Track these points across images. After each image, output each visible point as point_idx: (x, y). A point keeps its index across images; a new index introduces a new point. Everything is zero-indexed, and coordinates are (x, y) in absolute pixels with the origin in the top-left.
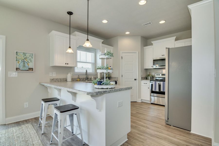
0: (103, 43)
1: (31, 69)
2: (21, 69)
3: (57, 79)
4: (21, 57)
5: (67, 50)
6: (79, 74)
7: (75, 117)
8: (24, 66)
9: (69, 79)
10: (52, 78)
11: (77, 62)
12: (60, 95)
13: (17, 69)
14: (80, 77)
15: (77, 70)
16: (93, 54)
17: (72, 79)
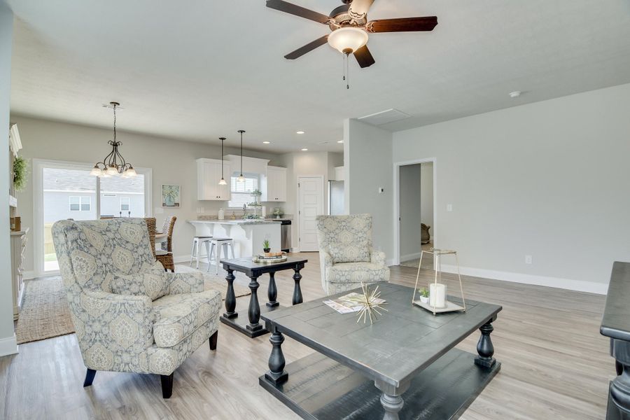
0: (269, 164)
1: (177, 204)
2: (167, 204)
3: (205, 217)
4: (167, 190)
5: (219, 182)
6: (235, 210)
7: (229, 247)
8: (170, 201)
9: (221, 216)
10: (200, 215)
11: (231, 193)
12: (212, 232)
13: (164, 205)
14: (236, 215)
15: (231, 204)
16: (256, 180)
17: (225, 217)
